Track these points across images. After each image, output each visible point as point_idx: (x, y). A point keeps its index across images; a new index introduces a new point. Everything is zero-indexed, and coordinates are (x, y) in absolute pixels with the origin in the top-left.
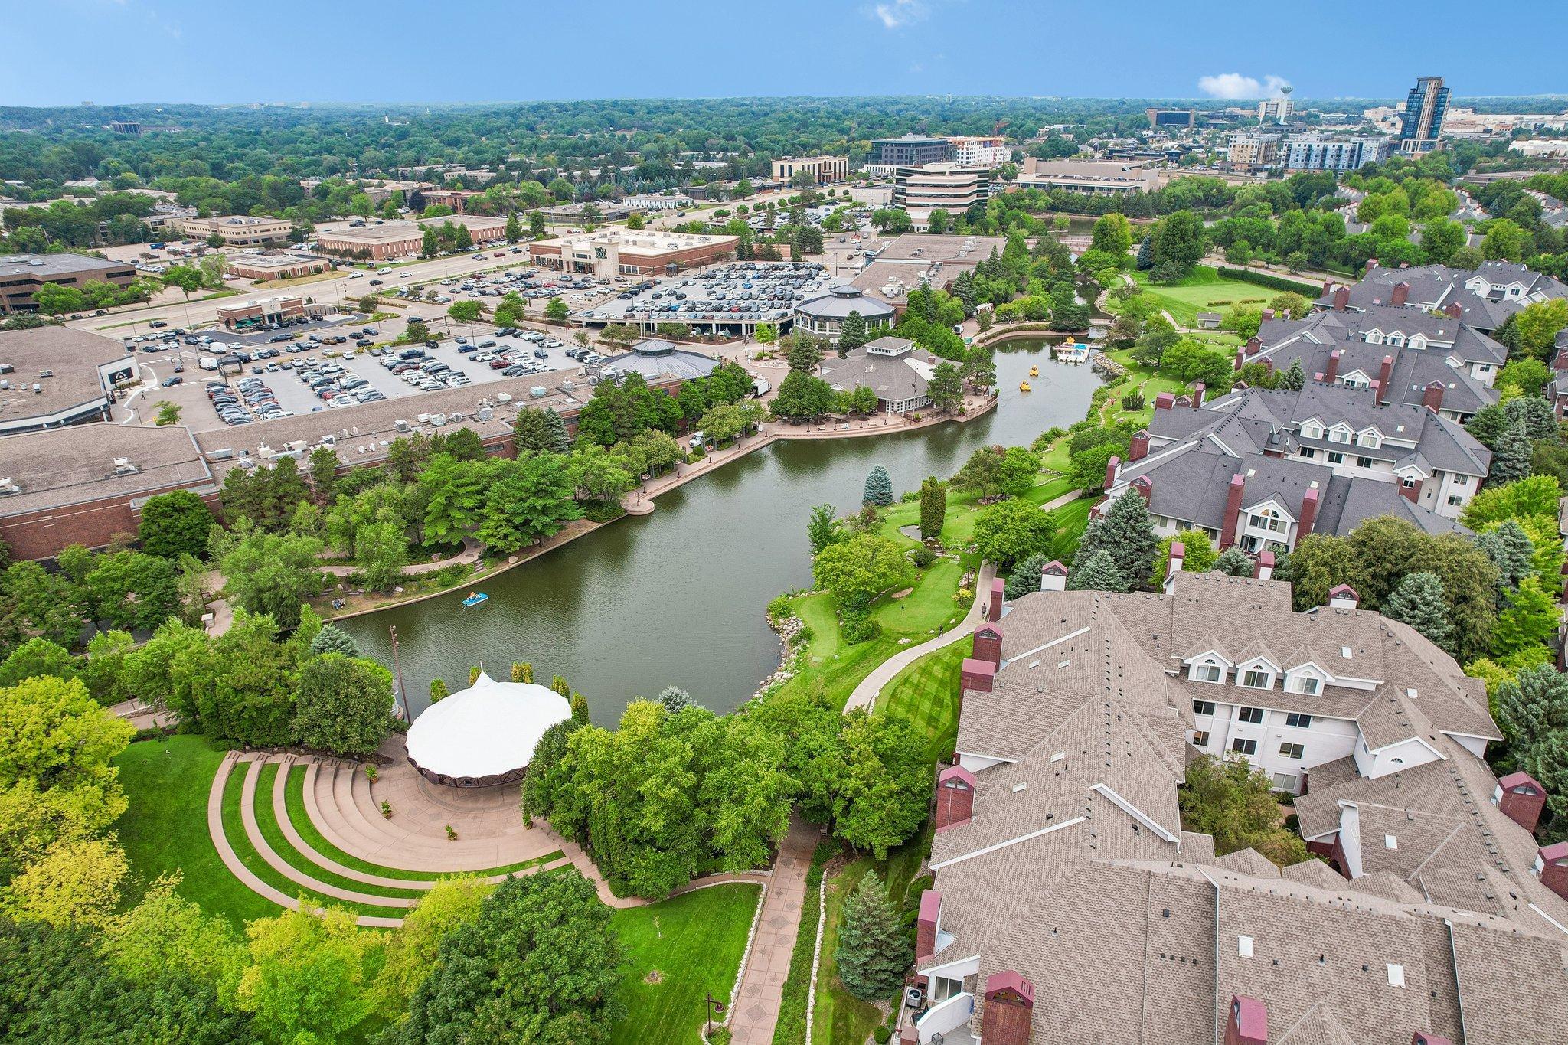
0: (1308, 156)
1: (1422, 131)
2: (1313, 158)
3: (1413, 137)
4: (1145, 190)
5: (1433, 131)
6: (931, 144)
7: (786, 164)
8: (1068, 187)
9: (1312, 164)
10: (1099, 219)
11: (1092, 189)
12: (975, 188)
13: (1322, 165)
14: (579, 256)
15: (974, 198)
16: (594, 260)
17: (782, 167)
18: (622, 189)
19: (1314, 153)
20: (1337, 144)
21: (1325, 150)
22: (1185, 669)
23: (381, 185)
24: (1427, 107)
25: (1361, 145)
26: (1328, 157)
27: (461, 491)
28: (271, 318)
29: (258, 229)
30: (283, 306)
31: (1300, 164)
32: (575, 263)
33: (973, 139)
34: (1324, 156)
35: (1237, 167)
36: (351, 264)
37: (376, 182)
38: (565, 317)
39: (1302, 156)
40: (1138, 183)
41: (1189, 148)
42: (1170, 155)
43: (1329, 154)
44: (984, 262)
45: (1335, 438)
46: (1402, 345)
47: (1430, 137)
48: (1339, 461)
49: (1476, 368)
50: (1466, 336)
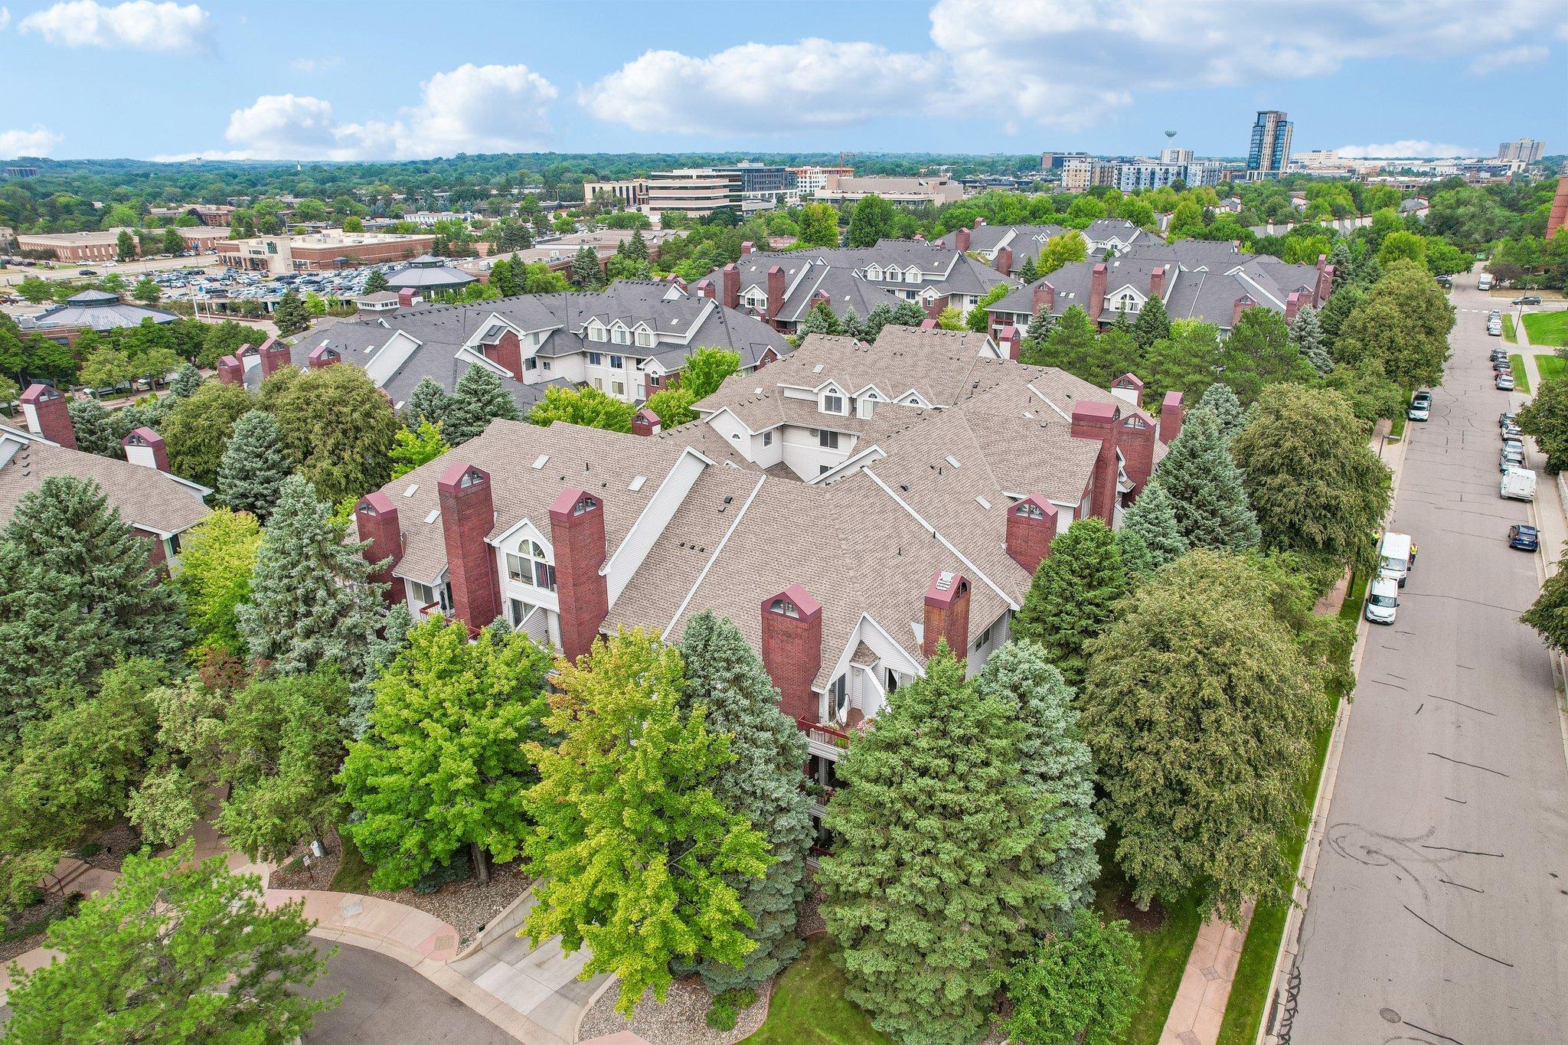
0: (1138, 179)
1: (1265, 163)
2: (1142, 182)
3: (1257, 168)
4: (938, 203)
5: (1274, 164)
6: (769, 171)
7: (597, 186)
9: (1142, 185)
12: (726, 191)
13: (1152, 185)
14: (255, 252)
15: (726, 202)
16: (266, 255)
17: (594, 189)
19: (1143, 177)
20: (1163, 168)
21: (1153, 173)
24: (1268, 139)
25: (1186, 168)
26: (1156, 180)
31: (1131, 186)
32: (252, 260)
34: (1152, 179)
35: (1072, 190)
39: (1132, 179)
40: (931, 197)
41: (1051, 181)
42: (1019, 183)
43: (1157, 176)
44: (627, 245)
45: (616, 339)
46: (900, 280)
47: (1272, 168)
48: (619, 366)
49: (966, 300)
50: (964, 267)
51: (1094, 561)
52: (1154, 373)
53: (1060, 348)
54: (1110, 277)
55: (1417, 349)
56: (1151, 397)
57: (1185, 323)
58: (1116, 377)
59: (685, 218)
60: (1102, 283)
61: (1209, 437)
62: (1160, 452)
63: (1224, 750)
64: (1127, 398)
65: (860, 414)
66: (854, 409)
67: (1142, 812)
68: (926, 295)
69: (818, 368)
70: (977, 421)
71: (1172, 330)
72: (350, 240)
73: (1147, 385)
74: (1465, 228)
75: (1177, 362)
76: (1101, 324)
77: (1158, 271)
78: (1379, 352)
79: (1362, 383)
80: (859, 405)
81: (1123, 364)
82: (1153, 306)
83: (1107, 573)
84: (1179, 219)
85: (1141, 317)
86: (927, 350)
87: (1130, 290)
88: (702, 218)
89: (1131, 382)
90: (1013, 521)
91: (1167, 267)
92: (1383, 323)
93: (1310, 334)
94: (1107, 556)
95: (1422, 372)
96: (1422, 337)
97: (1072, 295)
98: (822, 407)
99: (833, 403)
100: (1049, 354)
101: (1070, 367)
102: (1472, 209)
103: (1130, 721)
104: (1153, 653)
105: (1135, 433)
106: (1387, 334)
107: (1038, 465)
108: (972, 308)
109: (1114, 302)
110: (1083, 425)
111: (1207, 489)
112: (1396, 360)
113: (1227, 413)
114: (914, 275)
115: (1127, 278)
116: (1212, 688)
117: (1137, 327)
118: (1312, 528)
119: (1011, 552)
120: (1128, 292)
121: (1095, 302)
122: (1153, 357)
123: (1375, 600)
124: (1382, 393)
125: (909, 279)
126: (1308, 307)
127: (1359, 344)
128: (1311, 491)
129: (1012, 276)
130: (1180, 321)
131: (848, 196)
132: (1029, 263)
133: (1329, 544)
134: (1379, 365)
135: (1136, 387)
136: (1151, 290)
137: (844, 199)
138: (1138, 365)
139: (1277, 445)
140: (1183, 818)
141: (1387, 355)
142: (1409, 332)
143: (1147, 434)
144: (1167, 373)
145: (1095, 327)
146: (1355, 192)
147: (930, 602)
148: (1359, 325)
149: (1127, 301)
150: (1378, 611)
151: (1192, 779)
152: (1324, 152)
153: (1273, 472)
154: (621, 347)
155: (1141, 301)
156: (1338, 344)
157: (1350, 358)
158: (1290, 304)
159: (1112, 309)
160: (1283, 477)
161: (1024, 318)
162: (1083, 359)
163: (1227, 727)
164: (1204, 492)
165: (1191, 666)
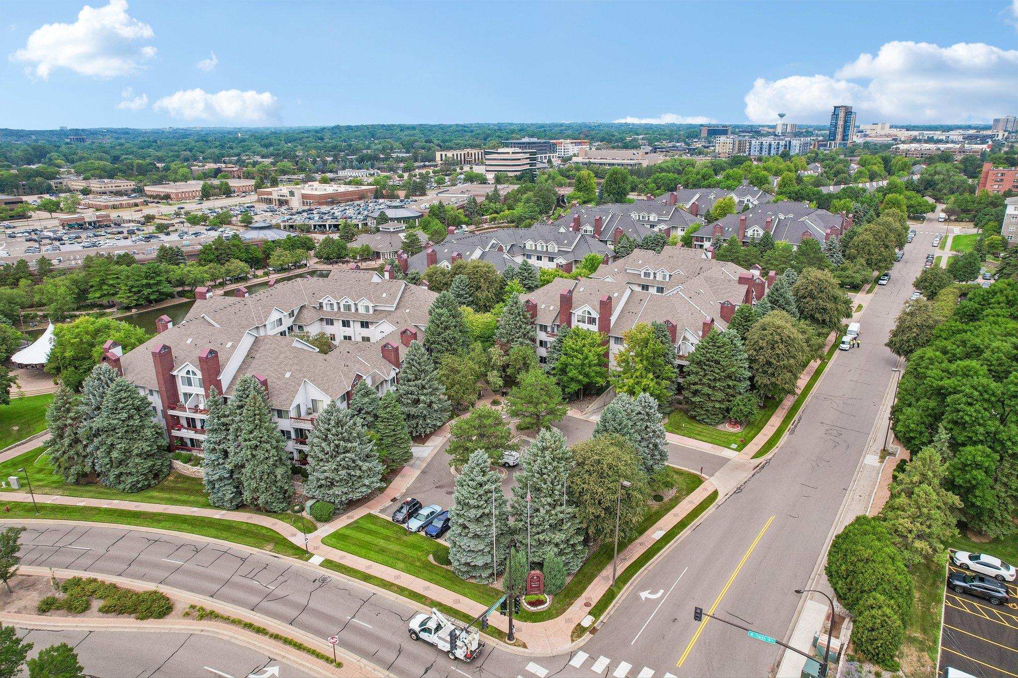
0: (761, 148)
1: (839, 137)
2: (764, 150)
3: (834, 140)
4: (645, 165)
5: (845, 137)
6: (540, 143)
7: (444, 153)
8: (601, 164)
9: (763, 153)
10: (578, 174)
11: (613, 164)
12: (528, 161)
13: (769, 154)
14: (281, 196)
15: (528, 167)
16: (289, 198)
17: (441, 155)
18: (340, 167)
19: (764, 147)
20: (777, 142)
21: (770, 145)
22: (321, 306)
23: (203, 166)
24: (841, 123)
25: (790, 142)
26: (772, 149)
27: (109, 277)
28: (90, 224)
29: (114, 185)
30: (97, 218)
31: (757, 153)
32: (279, 200)
33: (568, 141)
34: (770, 148)
35: (722, 155)
36: (158, 202)
37: (201, 164)
38: (251, 223)
39: (758, 148)
40: (641, 161)
41: (708, 147)
42: (689, 149)
43: (773, 147)
44: (490, 194)
45: (539, 248)
46: (647, 219)
47: (843, 140)
48: (541, 260)
49: (679, 229)
50: (677, 214)
51: (747, 314)
52: (767, 264)
53: (727, 253)
54: (748, 222)
55: (880, 254)
56: (765, 273)
57: (781, 243)
58: (751, 265)
59: (507, 176)
60: (744, 225)
61: (782, 285)
62: (767, 291)
63: (779, 352)
64: (756, 273)
65: (657, 279)
66: (655, 277)
67: (760, 370)
68: (661, 227)
69: (640, 262)
70: (707, 279)
71: (775, 245)
72: (330, 189)
73: (764, 269)
74: (939, 187)
75: (776, 260)
76: (744, 242)
77: (769, 220)
78: (864, 255)
79: (855, 269)
80: (657, 275)
81: (754, 261)
82: (766, 235)
83: (751, 318)
84: (783, 180)
85: (762, 240)
86: (682, 255)
87: (756, 228)
88: (516, 176)
89: (757, 267)
90: (722, 308)
91: (773, 217)
92: (866, 243)
93: (834, 247)
94: (751, 313)
95: (882, 264)
96: (882, 249)
97: (730, 229)
98: (642, 276)
99: (647, 274)
100: (723, 256)
101: (732, 261)
102: (942, 176)
103: (757, 348)
104: (763, 332)
105: (758, 284)
106: (867, 248)
107: (728, 293)
108: (683, 233)
109: (749, 233)
110: (742, 280)
111: (781, 301)
112: (871, 259)
113: (793, 279)
114: (653, 217)
115: (756, 223)
116: (777, 338)
117: (759, 244)
118: (818, 315)
119: (722, 317)
120: (756, 229)
121: (741, 232)
122: (766, 258)
123: (843, 343)
124: (864, 273)
125: (651, 219)
126: (834, 236)
127: (856, 252)
128: (817, 303)
129: (698, 216)
130: (779, 242)
131: (592, 161)
132: (708, 211)
133: (824, 321)
134: (863, 261)
135: (759, 269)
136: (766, 228)
137: (590, 163)
138: (760, 261)
139: (806, 288)
140: (770, 371)
141: (867, 257)
142: (876, 247)
143: (763, 285)
144: (772, 264)
145: (741, 244)
146: (886, 161)
147: (704, 324)
148: (856, 243)
149: (755, 232)
150: (843, 346)
151: (772, 360)
152: (880, 125)
153: (805, 298)
154: (542, 252)
155: (761, 233)
156: (847, 252)
157: (852, 258)
158: (827, 234)
159: (749, 236)
160: (808, 299)
161: (709, 239)
162: (737, 258)
163: (780, 347)
164: (780, 302)
165: (772, 334)
